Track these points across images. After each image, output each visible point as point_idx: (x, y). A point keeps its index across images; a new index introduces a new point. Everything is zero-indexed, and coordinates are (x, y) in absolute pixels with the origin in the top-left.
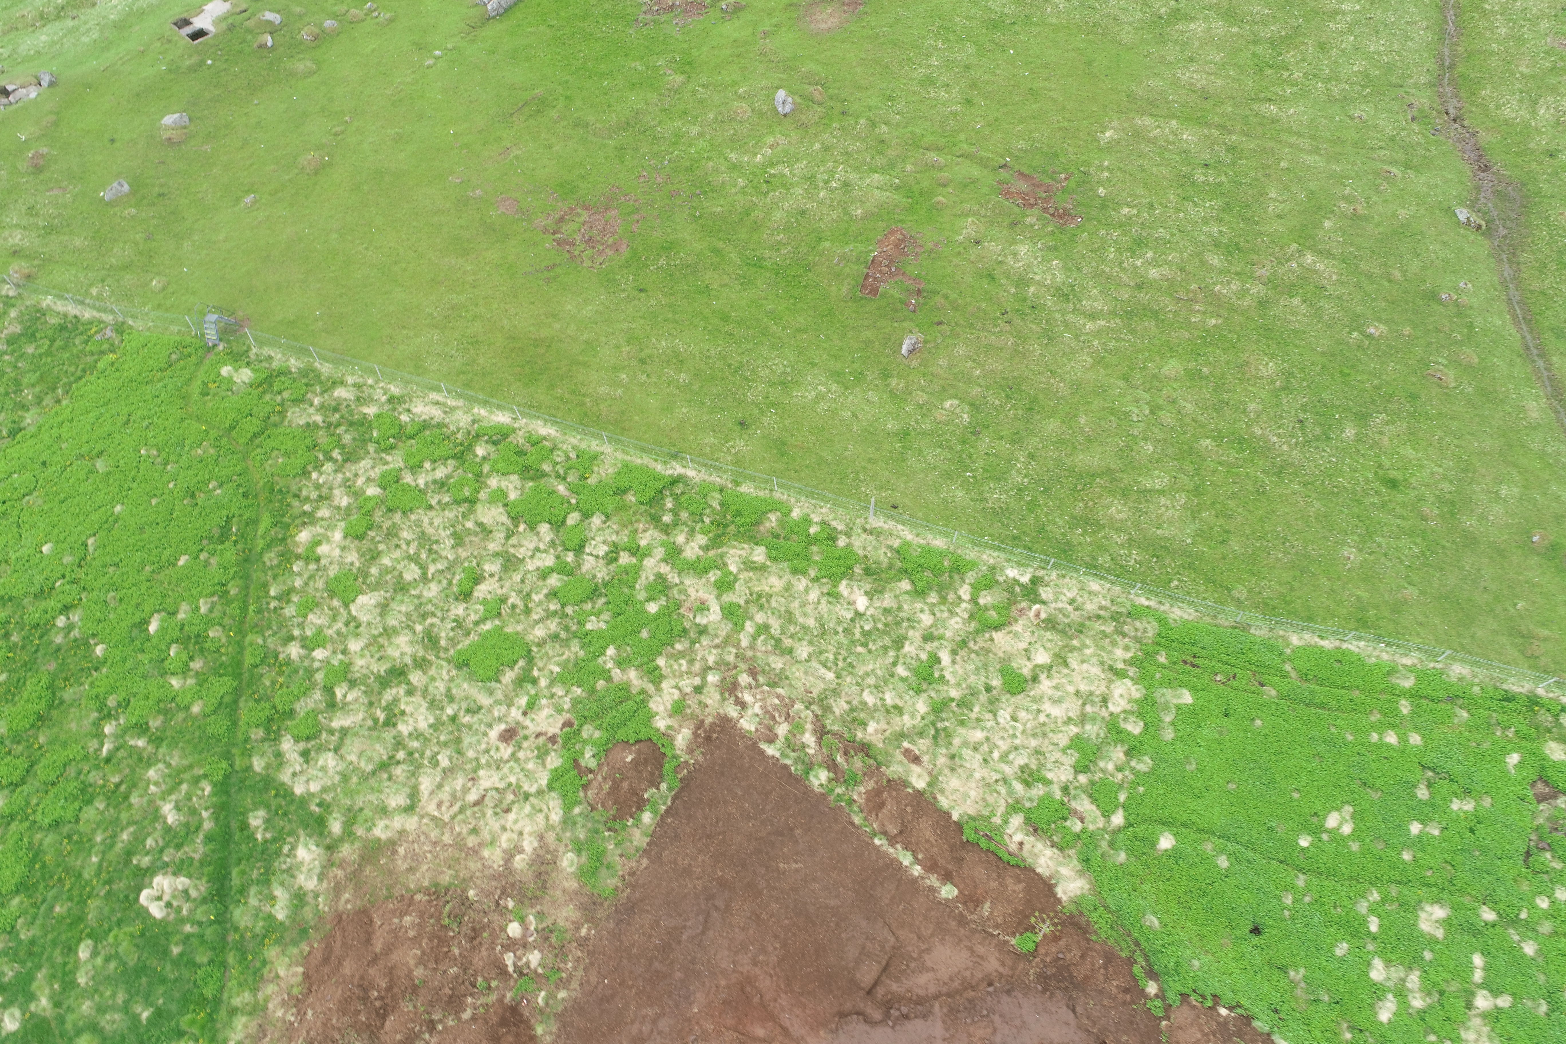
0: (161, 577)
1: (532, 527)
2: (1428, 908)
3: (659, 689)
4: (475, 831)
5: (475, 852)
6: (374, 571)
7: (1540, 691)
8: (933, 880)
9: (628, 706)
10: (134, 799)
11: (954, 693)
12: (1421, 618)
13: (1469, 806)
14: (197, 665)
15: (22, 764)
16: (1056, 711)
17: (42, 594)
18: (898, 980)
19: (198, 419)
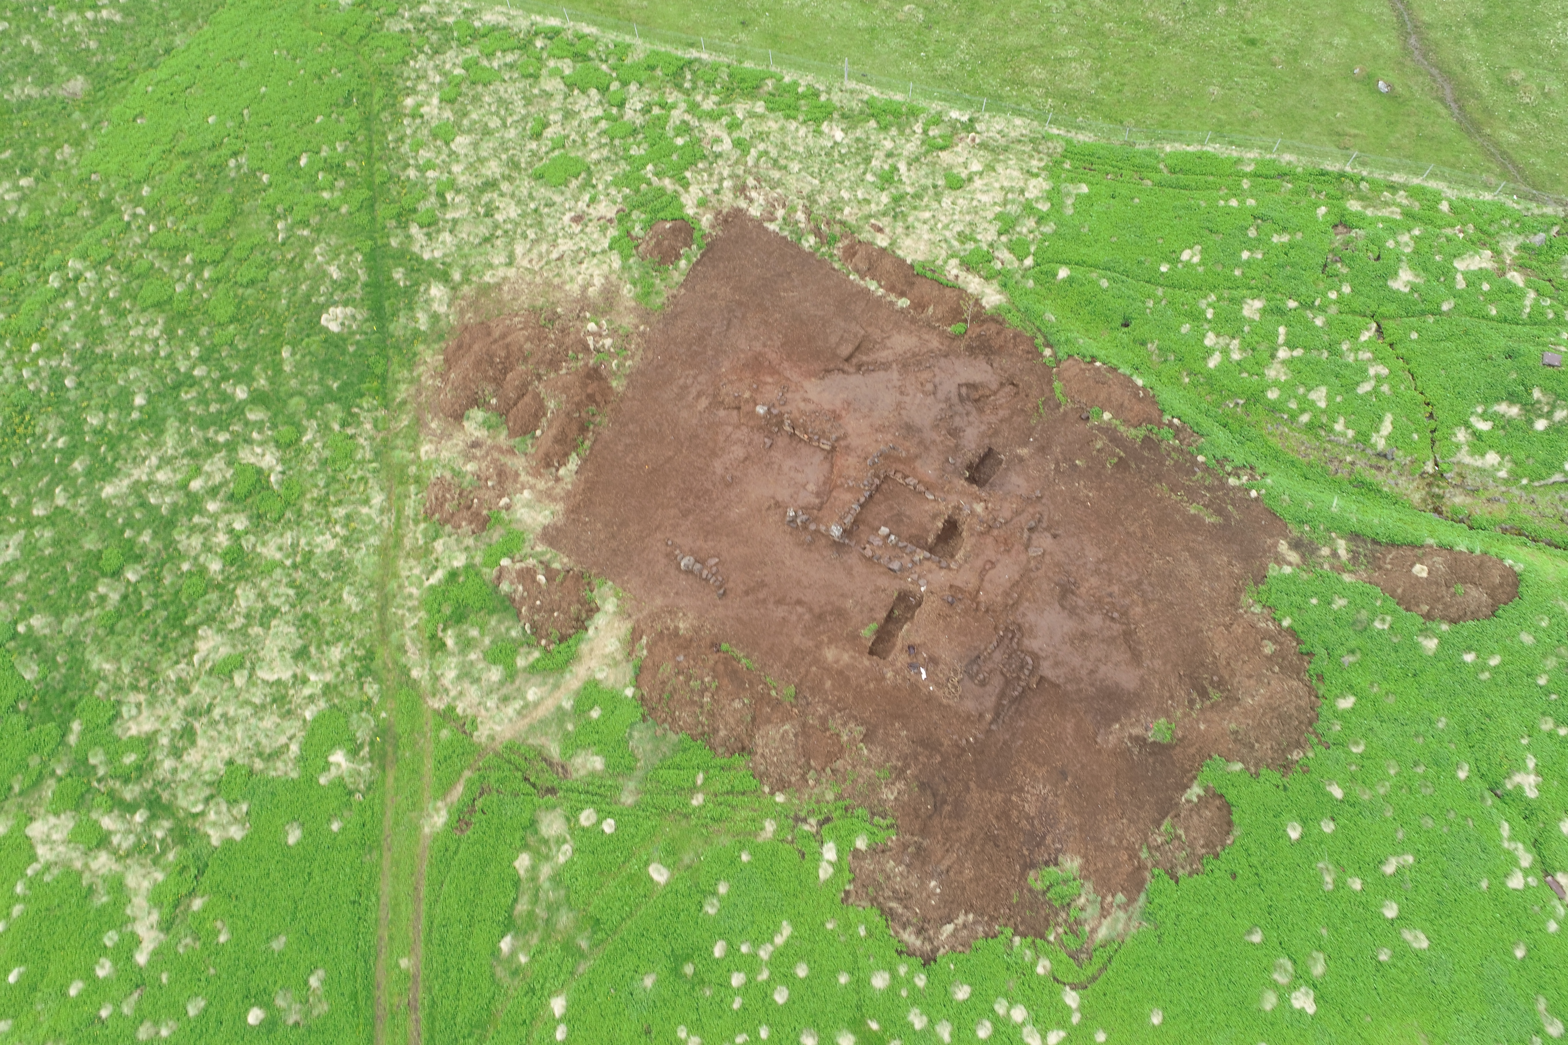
0: (305, 129)
1: (583, 91)
2: (1249, 301)
3: (687, 191)
4: (559, 275)
5: (559, 287)
6: (465, 122)
7: (1348, 169)
8: (892, 297)
9: (664, 199)
10: (307, 265)
11: (909, 190)
12: (1263, 128)
13: (1285, 238)
14: (340, 183)
15: (222, 248)
16: (985, 198)
17: (213, 147)
18: (867, 354)
19: (315, 29)
